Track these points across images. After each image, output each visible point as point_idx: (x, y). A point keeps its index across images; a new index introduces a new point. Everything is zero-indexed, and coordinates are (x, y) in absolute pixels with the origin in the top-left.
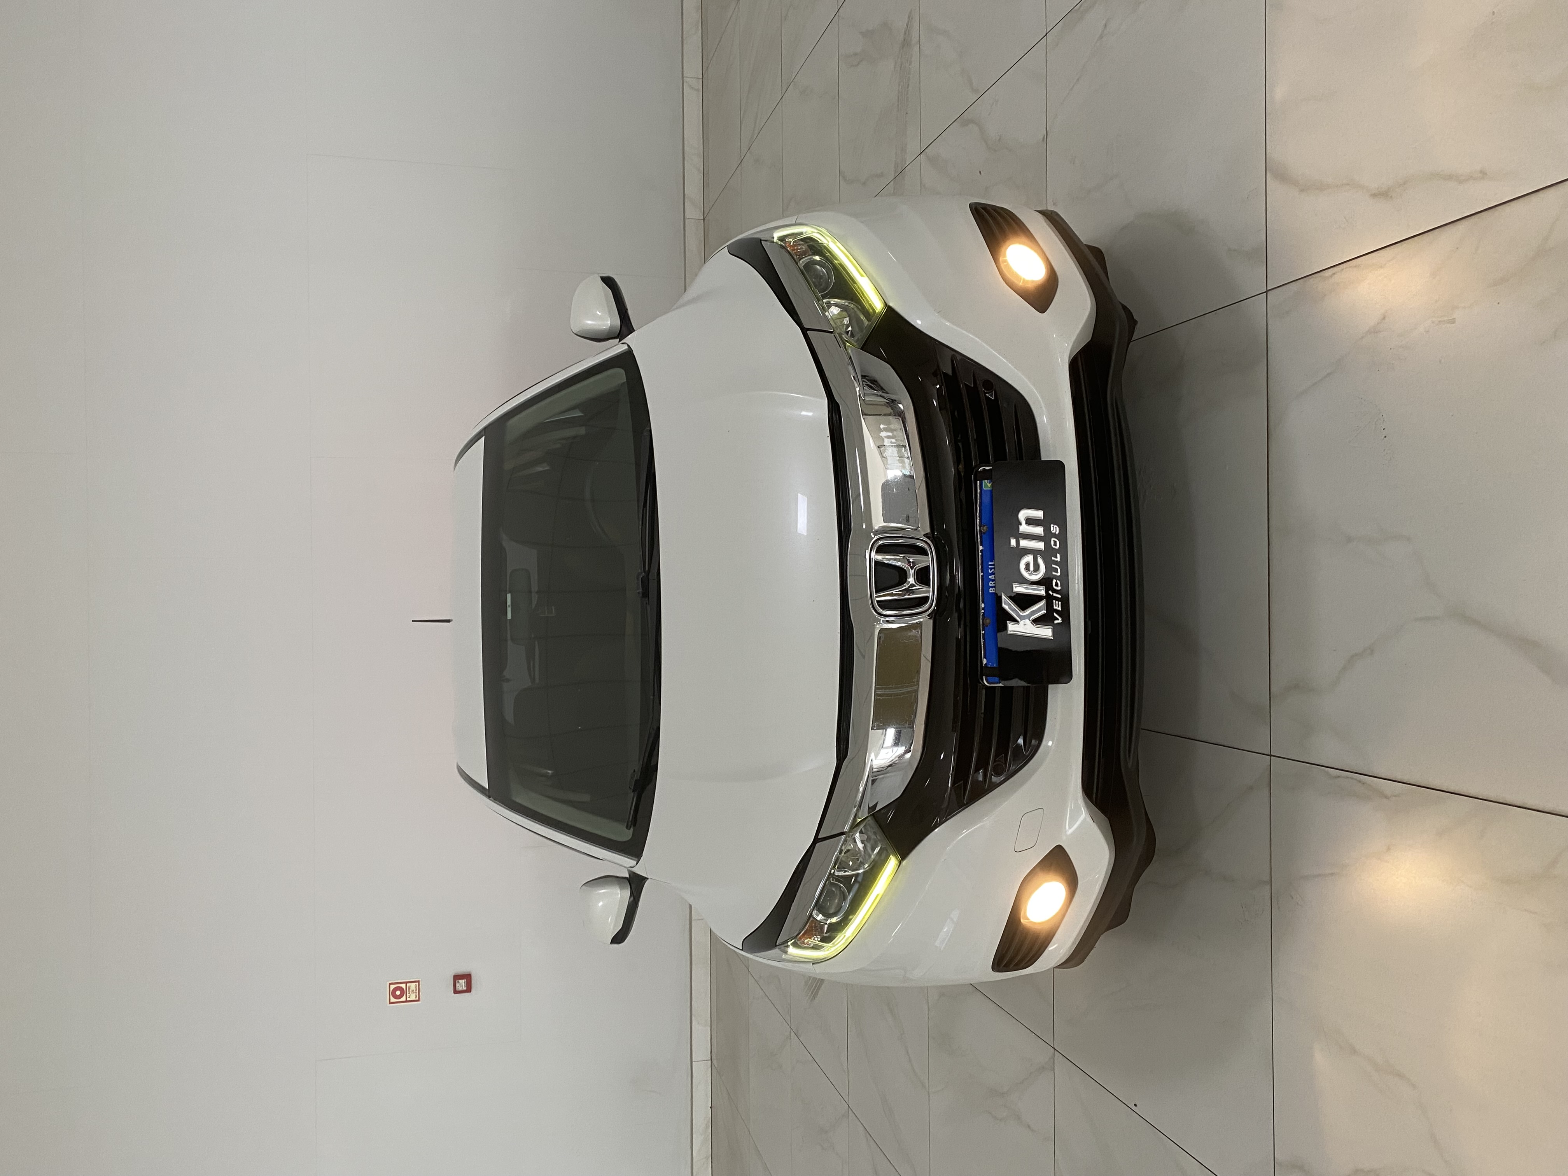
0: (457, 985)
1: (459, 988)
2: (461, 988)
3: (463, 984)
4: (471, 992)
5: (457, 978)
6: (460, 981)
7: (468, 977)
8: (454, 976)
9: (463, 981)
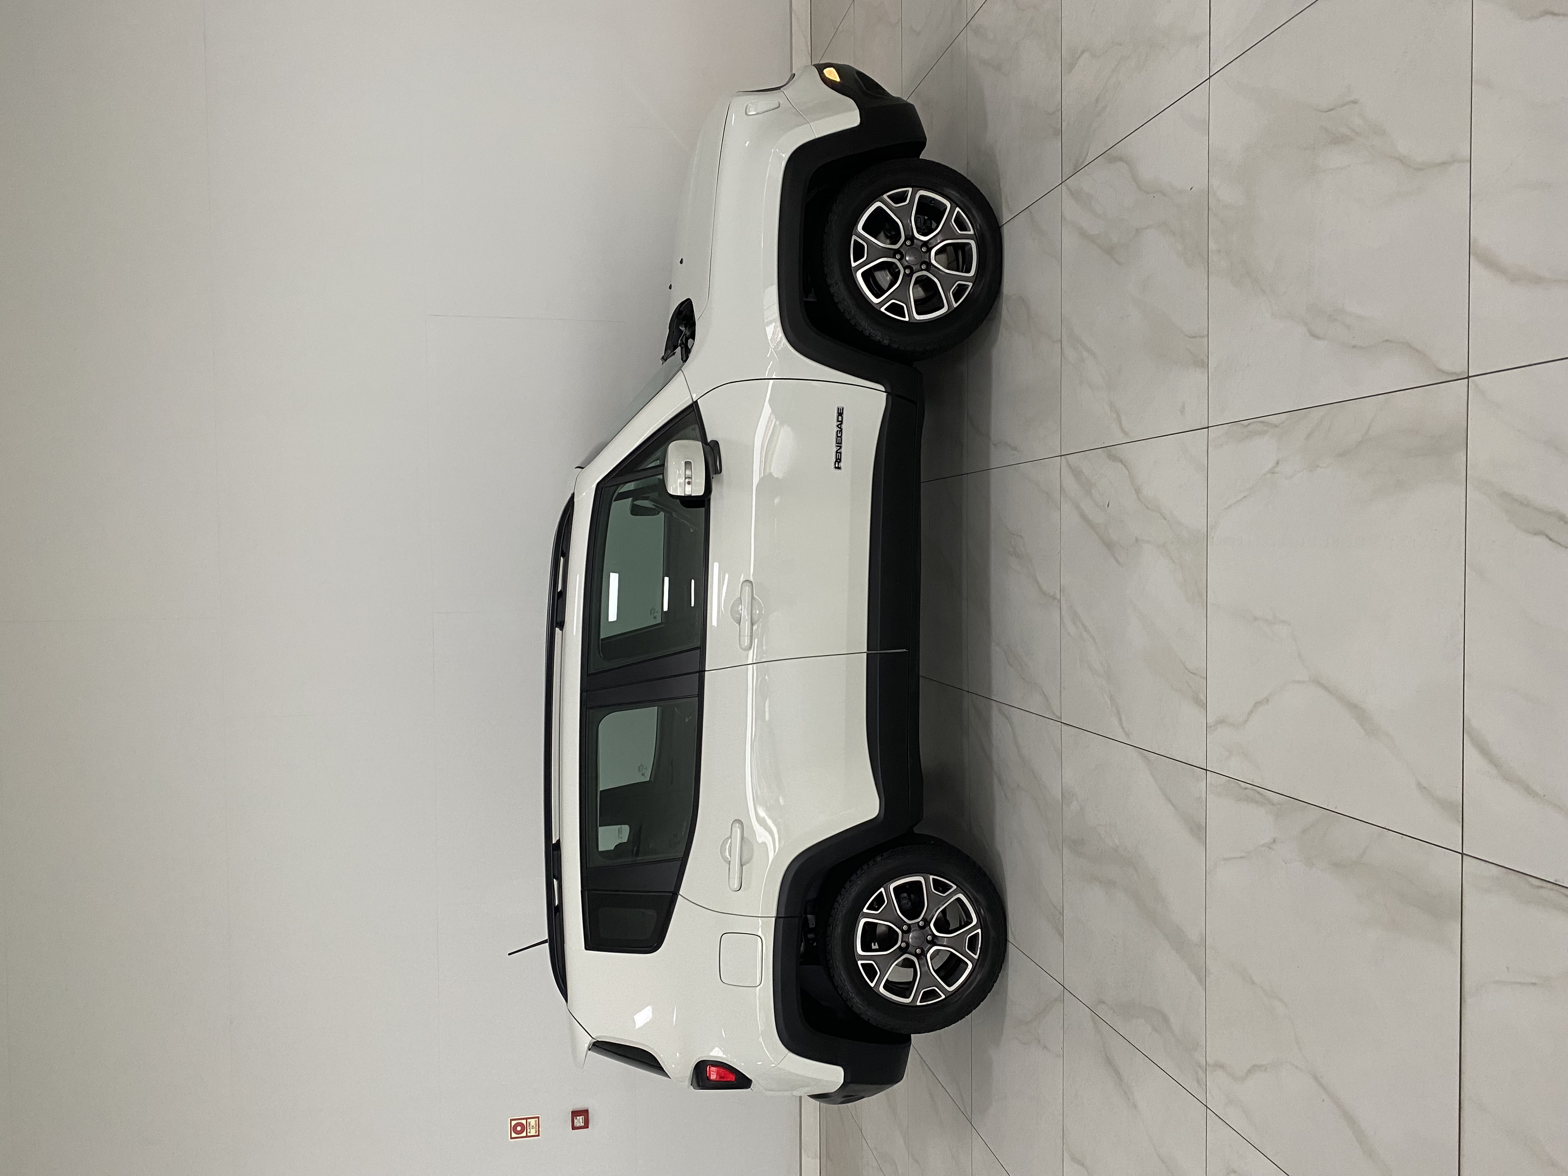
0: (575, 1121)
1: (577, 1124)
2: (579, 1124)
3: (581, 1120)
4: (588, 1128)
5: (575, 1114)
6: (578, 1118)
7: (585, 1113)
8: (572, 1112)
9: (581, 1117)
